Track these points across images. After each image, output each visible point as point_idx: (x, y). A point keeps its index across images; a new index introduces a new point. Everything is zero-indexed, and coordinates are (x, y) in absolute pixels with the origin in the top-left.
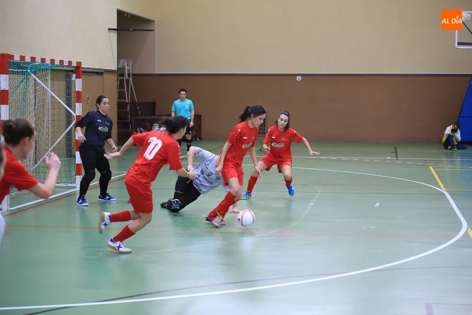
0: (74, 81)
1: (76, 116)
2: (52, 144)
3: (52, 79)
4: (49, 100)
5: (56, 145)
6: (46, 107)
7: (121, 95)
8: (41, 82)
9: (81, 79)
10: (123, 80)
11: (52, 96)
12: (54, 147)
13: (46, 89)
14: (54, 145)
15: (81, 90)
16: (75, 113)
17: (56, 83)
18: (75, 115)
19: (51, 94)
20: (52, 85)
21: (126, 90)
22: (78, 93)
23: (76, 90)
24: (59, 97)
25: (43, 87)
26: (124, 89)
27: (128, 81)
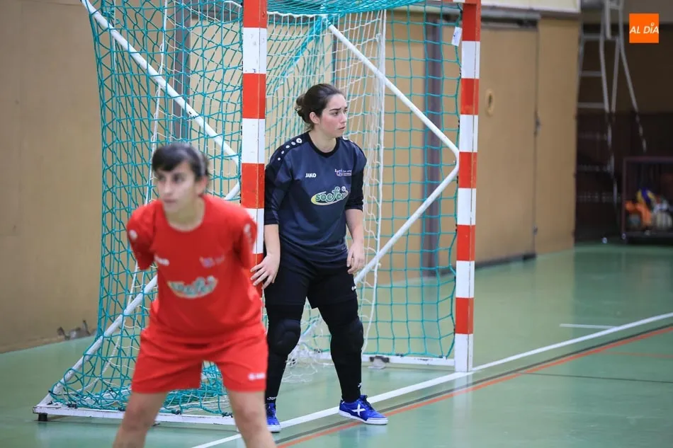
0: (457, 50)
1: (461, 153)
2: (385, 238)
3: (390, 42)
4: (379, 105)
5: (399, 241)
6: (373, 126)
7: (588, 89)
8: (358, 52)
9: (478, 43)
10: (597, 43)
11: (390, 95)
12: (392, 248)
13: (371, 72)
14: (392, 241)
15: (477, 77)
16: (457, 146)
17: (402, 52)
18: (456, 151)
19: (387, 88)
20: (391, 60)
21: (603, 74)
22: (469, 85)
23: (463, 77)
24: (410, 97)
25: (365, 66)
26: (599, 69)
27: (610, 46)
